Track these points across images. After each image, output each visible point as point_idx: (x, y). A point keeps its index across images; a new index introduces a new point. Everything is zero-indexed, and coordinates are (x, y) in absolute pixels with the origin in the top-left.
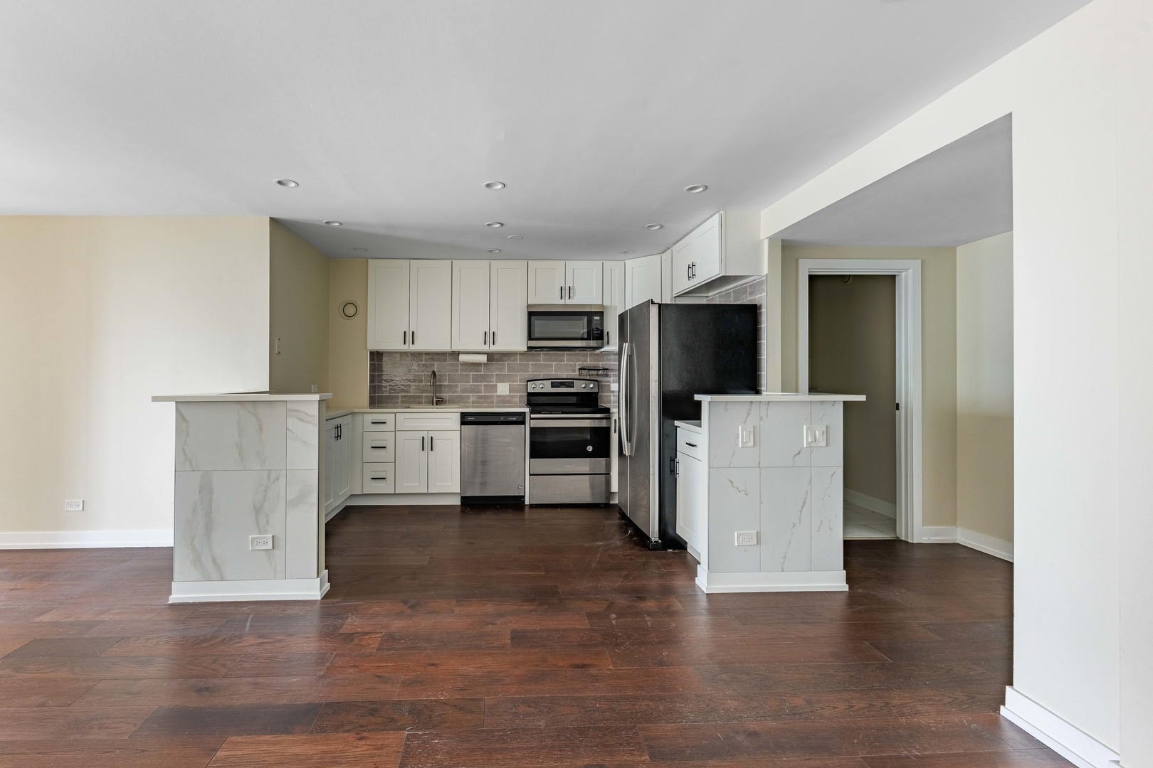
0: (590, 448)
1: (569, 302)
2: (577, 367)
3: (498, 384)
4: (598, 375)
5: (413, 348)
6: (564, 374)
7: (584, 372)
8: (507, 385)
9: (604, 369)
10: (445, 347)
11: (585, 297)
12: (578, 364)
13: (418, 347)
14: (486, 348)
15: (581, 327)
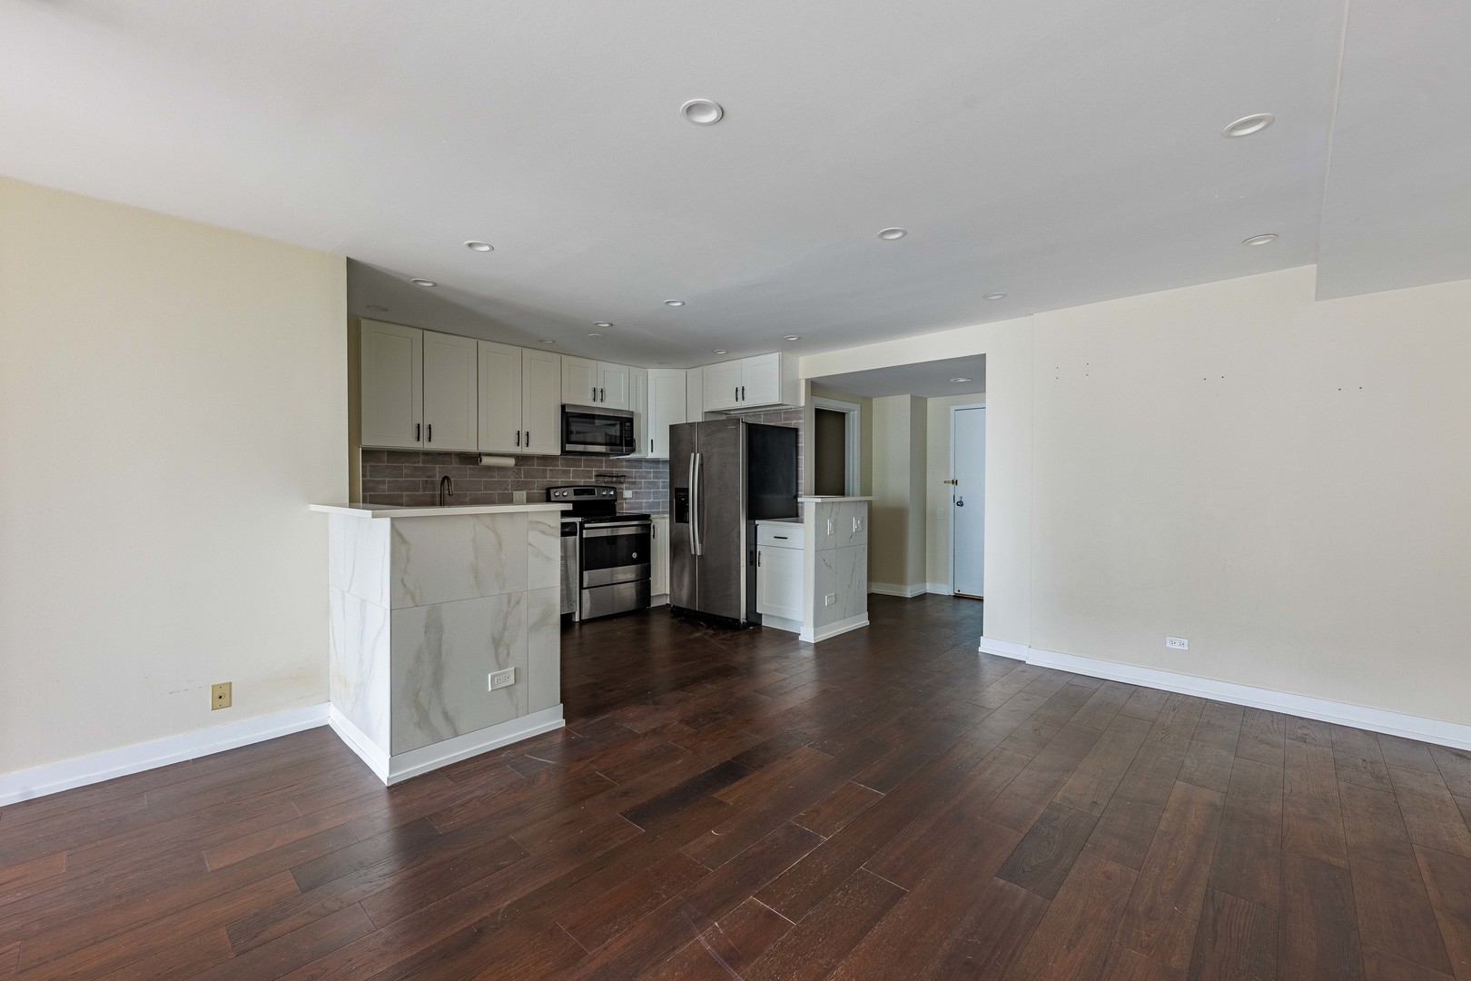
0: (635, 555)
1: (598, 404)
2: (594, 474)
3: (514, 492)
4: (612, 482)
5: (428, 446)
6: (582, 482)
7: (601, 479)
8: (524, 493)
9: (617, 477)
10: (471, 447)
11: (615, 402)
12: (594, 470)
13: (435, 445)
14: (517, 450)
15: (615, 431)
